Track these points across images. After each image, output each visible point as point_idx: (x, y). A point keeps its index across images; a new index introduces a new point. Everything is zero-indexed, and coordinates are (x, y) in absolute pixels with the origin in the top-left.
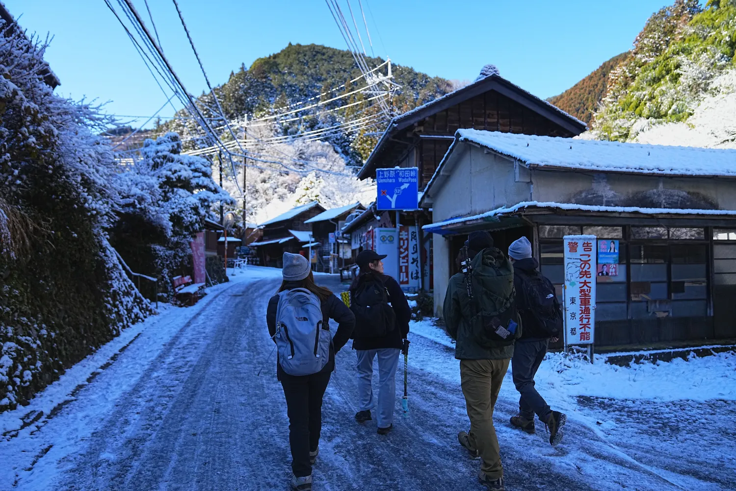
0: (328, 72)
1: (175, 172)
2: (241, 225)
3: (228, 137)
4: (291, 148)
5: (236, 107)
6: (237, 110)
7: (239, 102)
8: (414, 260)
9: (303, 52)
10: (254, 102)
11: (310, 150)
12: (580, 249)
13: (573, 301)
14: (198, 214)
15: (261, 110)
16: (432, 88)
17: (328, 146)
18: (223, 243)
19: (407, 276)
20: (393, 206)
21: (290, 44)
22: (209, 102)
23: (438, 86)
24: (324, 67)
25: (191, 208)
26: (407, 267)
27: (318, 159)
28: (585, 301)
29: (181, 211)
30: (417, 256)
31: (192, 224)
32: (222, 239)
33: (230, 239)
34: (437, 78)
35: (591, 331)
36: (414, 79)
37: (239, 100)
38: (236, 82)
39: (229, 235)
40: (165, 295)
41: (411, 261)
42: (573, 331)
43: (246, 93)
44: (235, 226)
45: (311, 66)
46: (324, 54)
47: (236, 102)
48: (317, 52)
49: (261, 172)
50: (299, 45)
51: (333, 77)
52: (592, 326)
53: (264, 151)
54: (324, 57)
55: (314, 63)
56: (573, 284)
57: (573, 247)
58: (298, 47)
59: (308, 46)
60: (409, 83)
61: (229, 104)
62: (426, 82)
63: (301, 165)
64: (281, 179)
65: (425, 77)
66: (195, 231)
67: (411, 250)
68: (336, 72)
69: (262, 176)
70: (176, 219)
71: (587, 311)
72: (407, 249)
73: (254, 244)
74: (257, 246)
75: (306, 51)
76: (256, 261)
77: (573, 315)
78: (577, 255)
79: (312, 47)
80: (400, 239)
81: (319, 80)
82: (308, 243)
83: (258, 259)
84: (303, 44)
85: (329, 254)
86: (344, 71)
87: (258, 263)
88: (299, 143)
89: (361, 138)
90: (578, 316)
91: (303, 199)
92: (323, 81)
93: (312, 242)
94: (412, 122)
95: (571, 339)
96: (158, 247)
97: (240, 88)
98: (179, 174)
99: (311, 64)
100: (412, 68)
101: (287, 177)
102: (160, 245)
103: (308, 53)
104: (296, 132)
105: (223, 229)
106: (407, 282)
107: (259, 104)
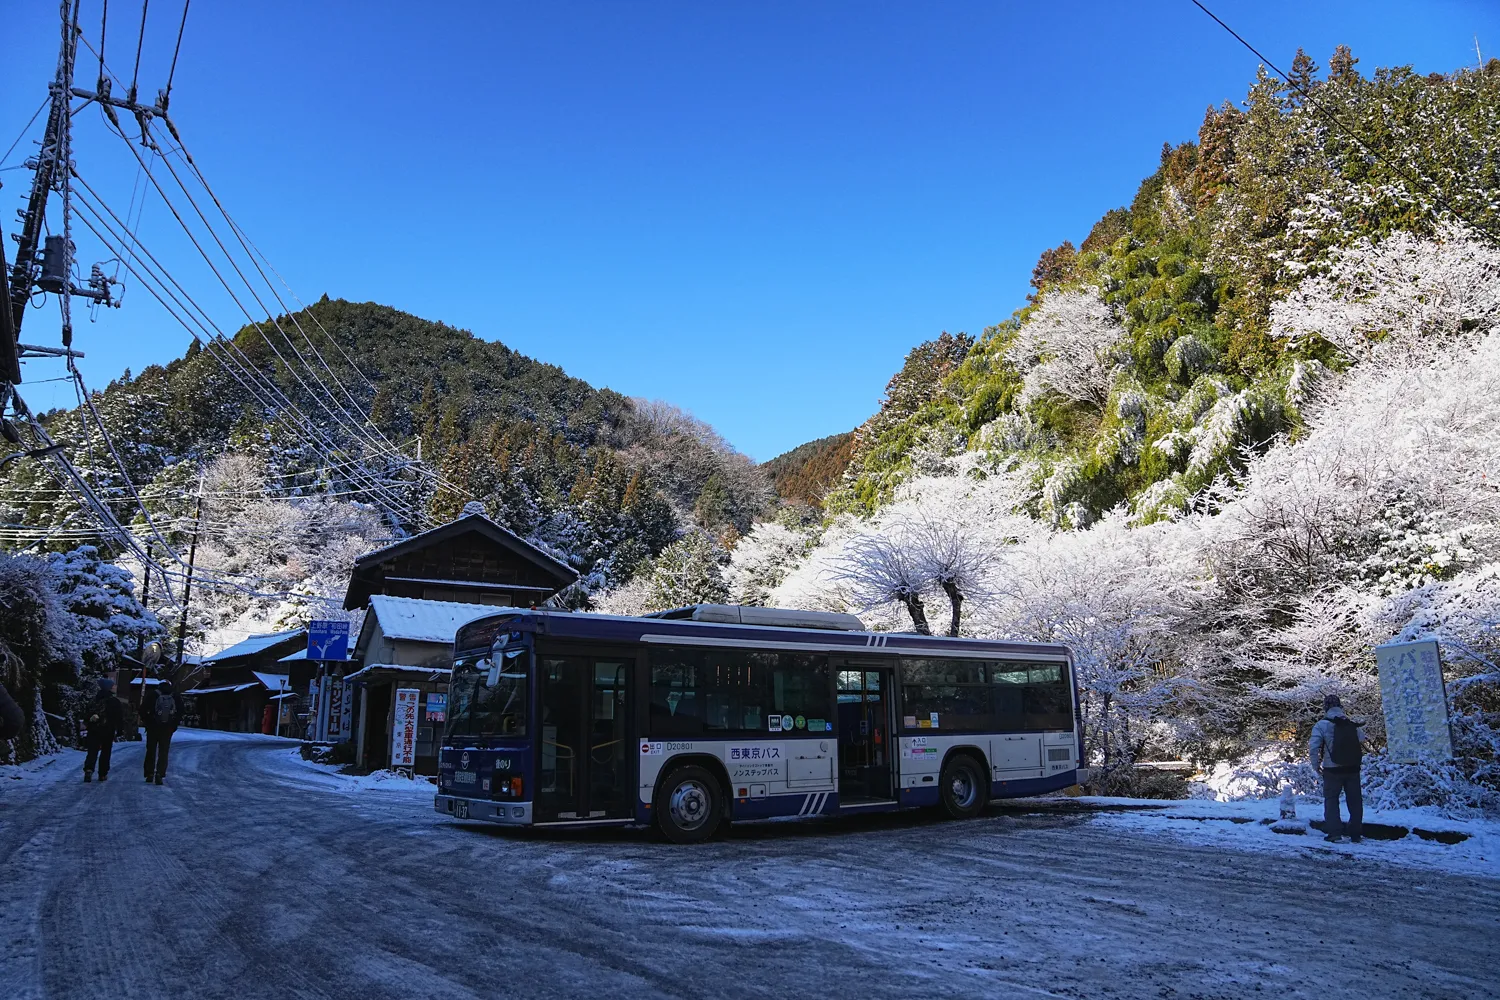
0: (394, 362)
1: (89, 596)
2: (174, 659)
3: (169, 480)
4: (295, 512)
5: (195, 419)
6: (196, 426)
7: (202, 409)
8: (347, 711)
9: (349, 319)
10: (234, 413)
11: (334, 519)
12: (407, 699)
13: (399, 734)
14: (113, 649)
15: (245, 433)
16: (594, 411)
17: (371, 512)
18: (140, 686)
19: (338, 727)
20: (323, 656)
21: (325, 297)
22: (136, 406)
23: (606, 407)
24: (387, 351)
25: (107, 643)
26: (339, 718)
27: (348, 536)
28: (409, 735)
29: (96, 647)
30: (349, 706)
31: (105, 661)
32: (137, 681)
33: (149, 681)
34: (607, 390)
35: (412, 756)
36: (562, 391)
37: (202, 407)
38: (201, 371)
39: (150, 674)
40: (67, 739)
41: (343, 711)
42: (398, 756)
43: (218, 393)
44: (163, 659)
45: (361, 348)
46: (390, 326)
47: (195, 409)
48: (378, 321)
49: (232, 554)
50: (343, 303)
51: (403, 373)
52: (413, 753)
53: (242, 513)
54: (390, 332)
55: (369, 341)
56: (400, 723)
57: (403, 697)
58: (339, 306)
59: (361, 306)
60: (551, 397)
61: (181, 412)
62: (584, 398)
63: (313, 546)
64: (270, 570)
65: (583, 385)
66: (109, 670)
67: (344, 700)
68: (411, 364)
69: (232, 560)
70: (89, 656)
71: (410, 742)
72: (340, 699)
73: (193, 691)
74: (196, 695)
75: (356, 317)
76: (193, 721)
77: (399, 745)
78: (405, 703)
79: (370, 309)
80: (333, 689)
81: (374, 377)
82: (278, 692)
83: (197, 717)
84: (350, 301)
85: (307, 711)
86: (427, 363)
87: (197, 723)
88: (313, 503)
89: (438, 501)
90: (403, 745)
91: (290, 621)
92: (381, 379)
93: (285, 692)
94: (378, 562)
95: (395, 762)
96: (65, 686)
97: (206, 383)
98: (93, 599)
99: (362, 344)
100: (560, 369)
101: (282, 568)
102: (69, 684)
103: (359, 322)
104: (311, 481)
105: (141, 666)
106: (338, 733)
107: (243, 419)
